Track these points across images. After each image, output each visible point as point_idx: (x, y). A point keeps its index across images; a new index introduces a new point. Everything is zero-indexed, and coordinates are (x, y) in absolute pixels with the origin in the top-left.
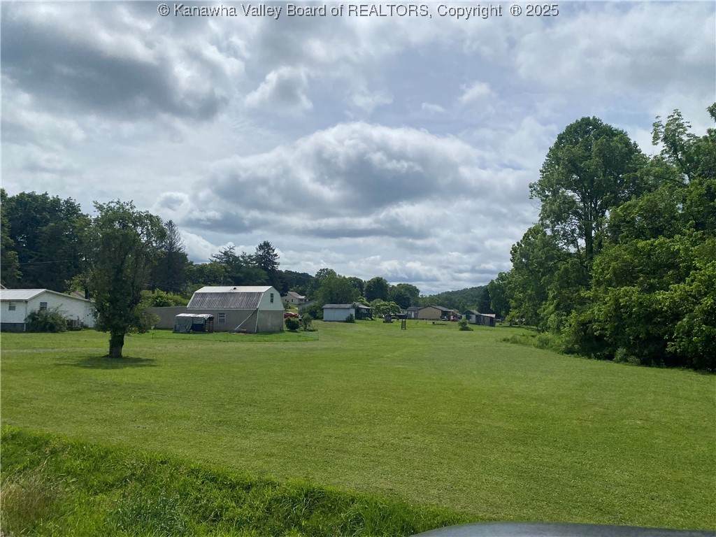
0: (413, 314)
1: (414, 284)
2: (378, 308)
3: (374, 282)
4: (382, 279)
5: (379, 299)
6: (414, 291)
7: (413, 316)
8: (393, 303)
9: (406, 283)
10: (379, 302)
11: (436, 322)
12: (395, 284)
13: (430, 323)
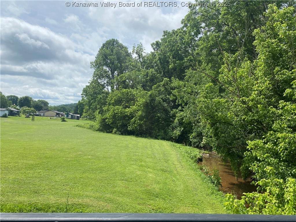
0: (42, 114)
1: (46, 100)
2: (24, 111)
3: (24, 98)
4: (28, 97)
5: (26, 107)
6: (46, 104)
7: (42, 115)
8: (32, 109)
9: (42, 100)
10: (25, 108)
11: (52, 118)
12: (37, 100)
13: (49, 118)
